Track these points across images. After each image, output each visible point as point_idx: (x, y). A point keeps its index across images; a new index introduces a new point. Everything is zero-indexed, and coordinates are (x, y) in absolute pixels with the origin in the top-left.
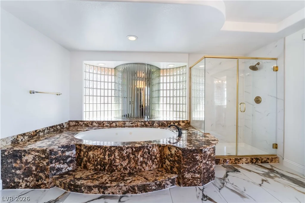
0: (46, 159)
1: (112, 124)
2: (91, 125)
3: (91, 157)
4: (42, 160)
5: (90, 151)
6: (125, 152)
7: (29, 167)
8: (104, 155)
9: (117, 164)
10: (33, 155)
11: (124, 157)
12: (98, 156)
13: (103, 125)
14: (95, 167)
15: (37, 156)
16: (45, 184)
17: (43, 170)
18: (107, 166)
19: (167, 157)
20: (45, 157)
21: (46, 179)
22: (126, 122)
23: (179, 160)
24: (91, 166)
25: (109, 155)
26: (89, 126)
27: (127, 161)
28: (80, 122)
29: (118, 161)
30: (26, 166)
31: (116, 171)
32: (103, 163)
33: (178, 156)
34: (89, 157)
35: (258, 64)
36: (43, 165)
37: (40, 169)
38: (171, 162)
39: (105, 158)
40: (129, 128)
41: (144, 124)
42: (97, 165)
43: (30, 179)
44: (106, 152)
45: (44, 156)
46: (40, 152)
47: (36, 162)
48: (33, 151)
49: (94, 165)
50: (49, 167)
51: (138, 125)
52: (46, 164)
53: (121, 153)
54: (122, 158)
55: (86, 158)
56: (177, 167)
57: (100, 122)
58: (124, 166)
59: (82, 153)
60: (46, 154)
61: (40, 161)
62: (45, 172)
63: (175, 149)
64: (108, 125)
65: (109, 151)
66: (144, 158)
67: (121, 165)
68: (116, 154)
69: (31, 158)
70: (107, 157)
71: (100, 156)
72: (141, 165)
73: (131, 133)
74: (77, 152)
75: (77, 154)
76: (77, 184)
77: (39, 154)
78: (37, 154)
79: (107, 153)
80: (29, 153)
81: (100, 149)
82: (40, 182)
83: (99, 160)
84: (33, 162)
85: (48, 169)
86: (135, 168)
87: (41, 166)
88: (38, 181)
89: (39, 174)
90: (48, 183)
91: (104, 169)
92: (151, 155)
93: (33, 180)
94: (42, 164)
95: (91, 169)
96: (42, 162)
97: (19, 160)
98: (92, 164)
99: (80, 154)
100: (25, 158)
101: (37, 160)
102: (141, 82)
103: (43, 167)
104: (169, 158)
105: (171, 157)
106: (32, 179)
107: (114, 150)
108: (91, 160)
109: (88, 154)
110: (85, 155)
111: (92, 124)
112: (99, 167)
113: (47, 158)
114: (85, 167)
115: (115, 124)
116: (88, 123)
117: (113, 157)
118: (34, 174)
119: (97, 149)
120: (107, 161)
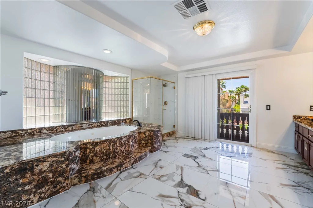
0: (65, 162)
1: (67, 128)
2: (38, 132)
3: (98, 151)
4: (61, 163)
5: (96, 147)
6: (123, 140)
7: (43, 176)
8: (109, 146)
9: (118, 151)
10: (49, 162)
11: (123, 144)
12: (104, 149)
13: (57, 130)
14: (101, 159)
15: (55, 161)
16: (64, 187)
17: (62, 173)
18: (112, 154)
19: (142, 139)
20: (65, 160)
21: (65, 182)
22: (83, 124)
23: (151, 138)
24: (97, 159)
25: (113, 146)
26: (36, 134)
27: (124, 147)
28: (21, 132)
29: (118, 148)
30: (40, 177)
31: (118, 156)
32: (108, 153)
33: (150, 136)
34: (95, 152)
35: (166, 83)
36: (62, 168)
37: (58, 174)
38: (146, 141)
39: (110, 148)
40: (89, 129)
41: (100, 124)
42: (103, 157)
43: (45, 189)
44: (110, 143)
45: (63, 159)
46: (58, 156)
47: (54, 168)
48: (49, 158)
49: (100, 157)
50: (69, 168)
51: (95, 126)
52: (65, 167)
53: (121, 141)
54: (121, 145)
55: (93, 153)
56: (150, 143)
57: (52, 127)
58: (122, 150)
59: (88, 150)
60: (65, 157)
61: (58, 165)
62: (65, 175)
63: (149, 132)
64: (63, 130)
65: (113, 143)
66: (132, 142)
67: (121, 150)
68: (118, 143)
69: (47, 166)
70: (111, 148)
71: (106, 148)
72: (131, 148)
73: (92, 134)
74: (82, 152)
75: (82, 153)
76: (103, 170)
77: (58, 158)
78: (55, 159)
79: (112, 145)
80: (45, 161)
81: (105, 142)
82: (58, 187)
83: (105, 151)
84: (50, 169)
85: (67, 170)
86: (128, 150)
87: (59, 170)
88: (55, 187)
89: (57, 180)
90: (67, 184)
91: (109, 157)
92: (136, 140)
93: (49, 189)
94: (60, 168)
95: (97, 162)
96: (61, 166)
97: (29, 172)
98: (98, 156)
99: (86, 152)
100: (38, 168)
101: (55, 165)
102: (88, 83)
103: (62, 170)
104: (144, 139)
105: (146, 138)
106: (47, 188)
107: (117, 141)
108: (98, 154)
109: (95, 149)
110: (92, 151)
111: (40, 132)
112: (105, 157)
113: (67, 160)
114: (92, 162)
115: (71, 128)
116: (34, 131)
117: (116, 146)
118: (51, 182)
119: (103, 143)
120: (111, 150)
